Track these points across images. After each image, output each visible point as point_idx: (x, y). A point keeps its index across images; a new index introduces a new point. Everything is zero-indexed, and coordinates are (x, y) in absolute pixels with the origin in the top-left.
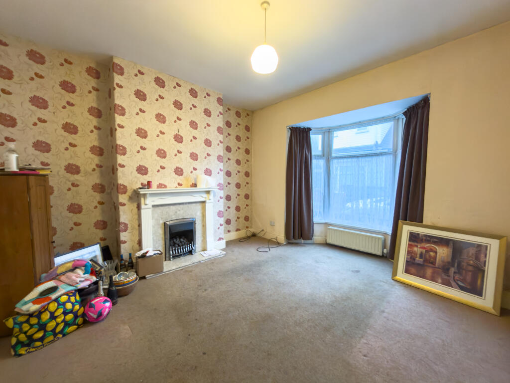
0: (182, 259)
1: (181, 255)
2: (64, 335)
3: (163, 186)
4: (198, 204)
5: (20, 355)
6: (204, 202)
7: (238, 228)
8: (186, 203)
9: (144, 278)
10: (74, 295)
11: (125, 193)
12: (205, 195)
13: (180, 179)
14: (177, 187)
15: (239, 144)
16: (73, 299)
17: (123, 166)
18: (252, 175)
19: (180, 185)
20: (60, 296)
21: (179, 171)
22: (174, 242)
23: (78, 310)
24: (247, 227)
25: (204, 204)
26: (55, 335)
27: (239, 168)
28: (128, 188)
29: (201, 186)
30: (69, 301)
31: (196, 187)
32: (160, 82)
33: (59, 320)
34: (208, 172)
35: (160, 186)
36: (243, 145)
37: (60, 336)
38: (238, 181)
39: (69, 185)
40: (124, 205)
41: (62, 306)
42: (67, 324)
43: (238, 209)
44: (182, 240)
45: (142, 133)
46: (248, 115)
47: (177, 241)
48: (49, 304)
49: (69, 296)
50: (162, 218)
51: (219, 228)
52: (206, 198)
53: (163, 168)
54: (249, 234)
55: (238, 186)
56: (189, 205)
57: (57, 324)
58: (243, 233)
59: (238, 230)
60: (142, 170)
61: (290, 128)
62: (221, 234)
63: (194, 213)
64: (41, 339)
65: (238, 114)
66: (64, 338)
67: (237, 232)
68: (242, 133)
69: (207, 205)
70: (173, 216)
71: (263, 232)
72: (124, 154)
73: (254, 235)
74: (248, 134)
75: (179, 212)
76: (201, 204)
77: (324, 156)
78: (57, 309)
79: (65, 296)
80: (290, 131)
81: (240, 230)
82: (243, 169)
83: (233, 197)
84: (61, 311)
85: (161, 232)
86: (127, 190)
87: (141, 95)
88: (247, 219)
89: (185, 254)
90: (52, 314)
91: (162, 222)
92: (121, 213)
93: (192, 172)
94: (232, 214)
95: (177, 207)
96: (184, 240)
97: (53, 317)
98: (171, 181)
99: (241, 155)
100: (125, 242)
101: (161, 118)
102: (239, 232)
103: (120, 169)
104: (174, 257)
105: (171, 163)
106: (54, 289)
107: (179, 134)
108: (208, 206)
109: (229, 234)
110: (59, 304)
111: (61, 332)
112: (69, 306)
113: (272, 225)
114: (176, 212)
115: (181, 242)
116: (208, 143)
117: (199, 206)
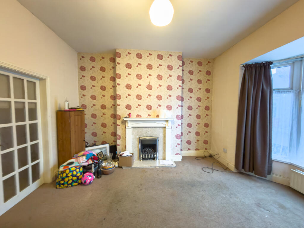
0: (149, 161)
1: (148, 159)
2: (72, 186)
3: (139, 116)
4: (161, 128)
5: (57, 188)
6: (165, 127)
7: (197, 148)
8: (153, 127)
9: (121, 167)
10: (79, 168)
11: (120, 119)
12: (165, 123)
13: (149, 112)
14: (147, 117)
15: (200, 86)
16: (78, 170)
17: (119, 105)
18: (211, 108)
19: (149, 115)
20: (72, 167)
21: (149, 107)
22: (145, 150)
23: (79, 176)
24: (206, 149)
25: (165, 129)
26: (68, 184)
27: (199, 103)
28: (121, 117)
29: (162, 117)
30: (75, 170)
31: (158, 117)
32: (139, 56)
33: (70, 178)
34: (169, 108)
35: (138, 116)
36: (203, 87)
37: (70, 186)
38: (198, 114)
39: (102, 114)
40: (119, 125)
41: (71, 172)
42: (73, 181)
43: (198, 134)
44: (150, 150)
45: (129, 87)
46: (209, 62)
47: (147, 150)
48: (67, 169)
49: (77, 168)
50: (138, 135)
51: (176, 146)
52: (165, 125)
53: (139, 105)
54: (207, 154)
55: (198, 117)
56: (155, 129)
57: (69, 180)
58: (201, 153)
59: (196, 150)
60: (128, 107)
61: (243, 66)
62: (178, 150)
63: (159, 134)
64: (63, 184)
65: (200, 64)
66: (72, 187)
67: (196, 151)
68: (203, 76)
69: (166, 129)
70: (144, 135)
71: (218, 156)
72: (120, 99)
73: (211, 156)
74: (209, 77)
75: (148, 132)
76: (163, 129)
77: (292, 89)
78: (69, 173)
79: (74, 168)
80: (244, 69)
81: (199, 150)
82: (203, 104)
83: (194, 125)
84: (70, 174)
85: (137, 142)
86: (121, 118)
87: (129, 66)
88: (206, 142)
89: (150, 159)
90: (67, 174)
91: (138, 137)
92: (118, 130)
93: (157, 108)
94: (193, 137)
95: (147, 129)
96: (151, 150)
97: (67, 176)
98: (144, 113)
99: (202, 94)
100: (119, 145)
101: (139, 77)
102: (198, 151)
103: (118, 107)
104: (143, 159)
105: (144, 102)
106: (72, 163)
107: (150, 84)
108: (168, 131)
109: (189, 151)
110: (70, 171)
111: (71, 184)
112: (75, 173)
113: (225, 151)
114: (146, 132)
115: (149, 151)
116: (170, 88)
117: (161, 130)
